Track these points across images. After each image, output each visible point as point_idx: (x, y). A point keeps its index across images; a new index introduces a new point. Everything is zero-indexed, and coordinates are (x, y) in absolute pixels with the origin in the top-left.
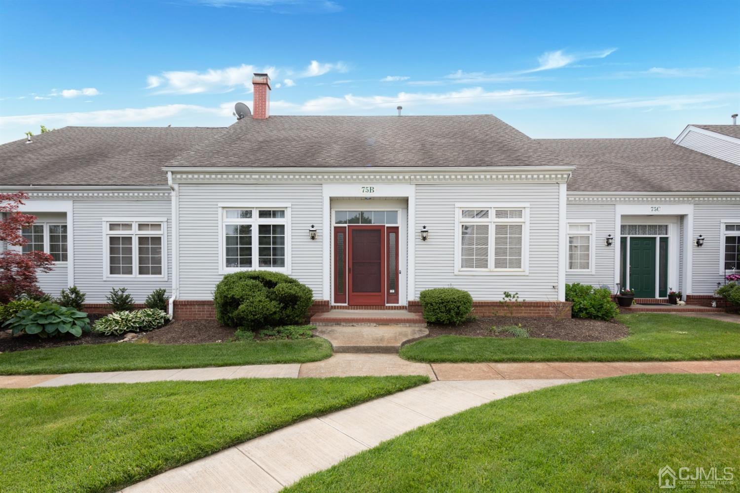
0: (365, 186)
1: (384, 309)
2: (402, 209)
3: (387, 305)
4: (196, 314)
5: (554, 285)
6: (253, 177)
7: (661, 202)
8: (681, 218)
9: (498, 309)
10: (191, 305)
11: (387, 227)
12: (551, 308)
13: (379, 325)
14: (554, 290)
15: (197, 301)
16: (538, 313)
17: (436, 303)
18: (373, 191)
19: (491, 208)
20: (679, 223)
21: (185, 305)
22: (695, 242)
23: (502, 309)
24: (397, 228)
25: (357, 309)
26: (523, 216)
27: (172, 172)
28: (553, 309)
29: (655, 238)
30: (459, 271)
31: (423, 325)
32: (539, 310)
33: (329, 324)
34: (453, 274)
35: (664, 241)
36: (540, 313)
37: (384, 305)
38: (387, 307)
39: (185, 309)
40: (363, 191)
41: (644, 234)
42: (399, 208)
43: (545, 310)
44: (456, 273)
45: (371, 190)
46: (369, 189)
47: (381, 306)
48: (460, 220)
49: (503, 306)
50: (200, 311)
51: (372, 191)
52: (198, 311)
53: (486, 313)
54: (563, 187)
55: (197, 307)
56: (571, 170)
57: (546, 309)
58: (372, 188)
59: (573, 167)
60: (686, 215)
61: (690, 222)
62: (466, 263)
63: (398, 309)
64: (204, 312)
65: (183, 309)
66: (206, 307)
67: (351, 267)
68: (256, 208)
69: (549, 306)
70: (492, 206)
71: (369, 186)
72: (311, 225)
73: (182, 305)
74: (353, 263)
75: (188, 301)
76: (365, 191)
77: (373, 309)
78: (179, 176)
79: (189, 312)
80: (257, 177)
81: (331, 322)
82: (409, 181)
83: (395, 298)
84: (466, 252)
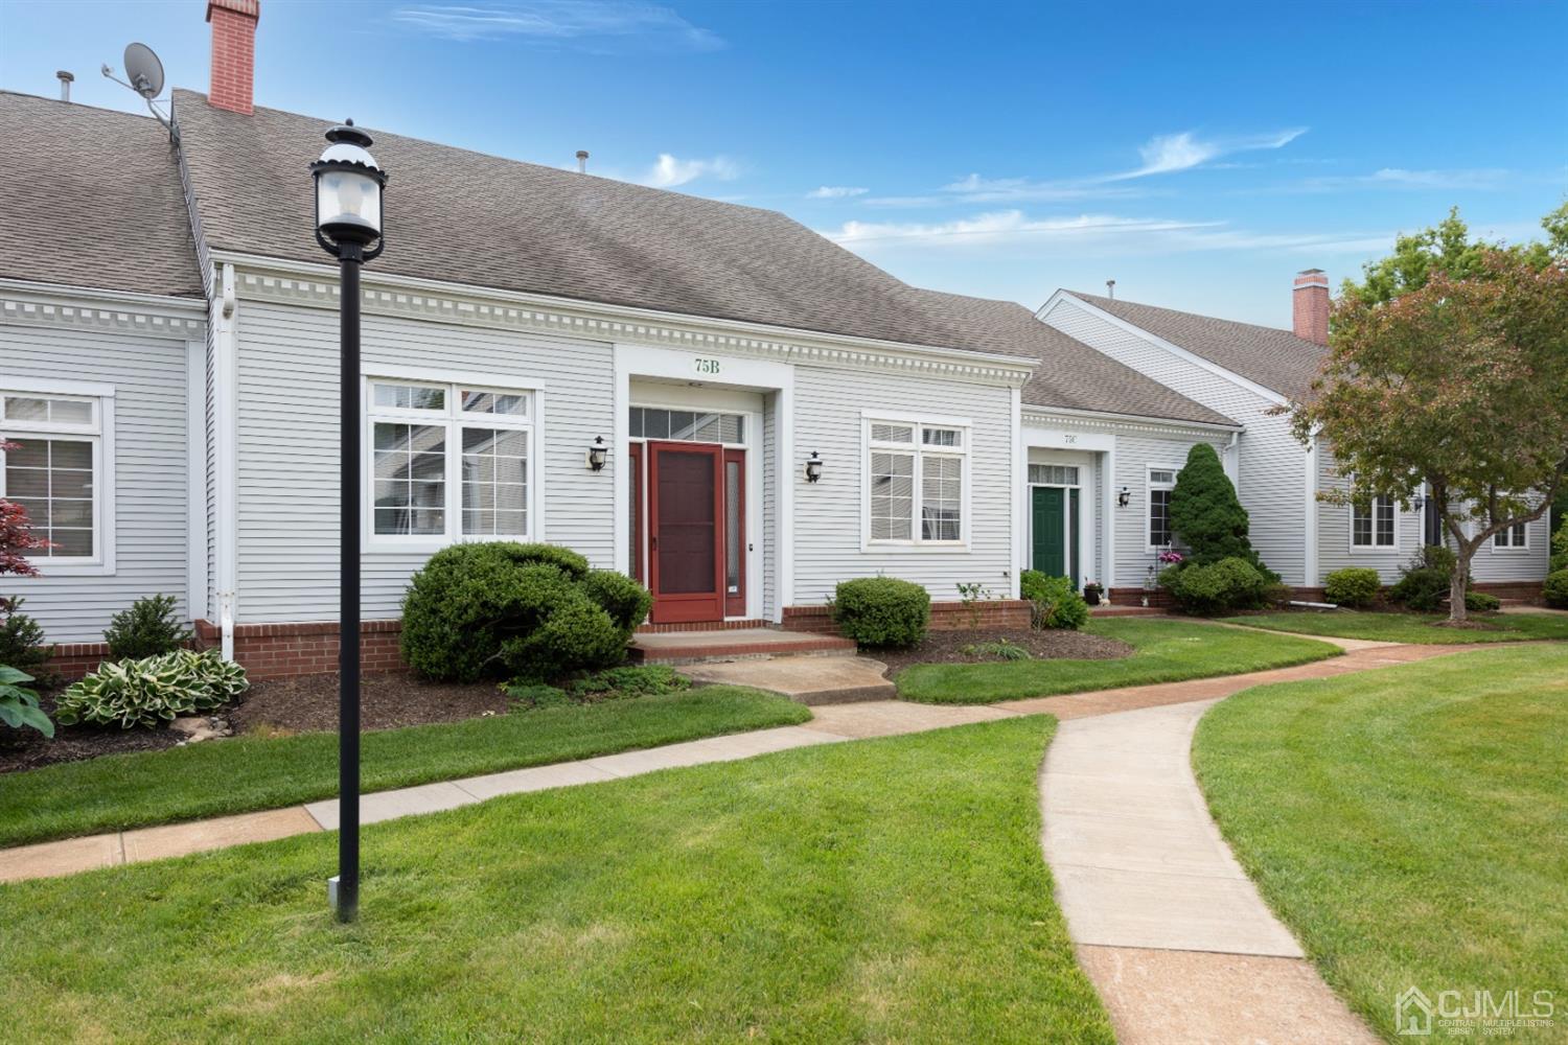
0: (703, 357)
1: (723, 629)
2: (755, 412)
3: (727, 619)
4: (300, 662)
5: (1007, 570)
6: (462, 307)
7: (1077, 428)
8: (1098, 456)
10: (283, 637)
11: (726, 450)
12: (1004, 613)
13: (776, 656)
14: (1004, 580)
15: (301, 627)
16: (985, 622)
17: (888, 606)
18: (718, 371)
19: (916, 423)
20: (1094, 465)
21: (267, 638)
22: (1118, 497)
24: (742, 452)
25: (670, 631)
26: (962, 442)
27: (235, 266)
29: (1062, 489)
30: (869, 545)
31: (850, 651)
33: (683, 662)
34: (857, 551)
35: (1075, 493)
37: (722, 621)
38: (728, 623)
39: (266, 648)
40: (698, 369)
41: (1048, 482)
42: (749, 410)
44: (864, 548)
45: (714, 367)
46: (709, 364)
47: (715, 623)
48: (869, 443)
50: (311, 654)
51: (715, 370)
52: (303, 653)
54: (1017, 395)
55: (299, 641)
56: (1031, 367)
57: (999, 614)
58: (715, 364)
59: (1037, 362)
60: (1106, 452)
61: (1111, 464)
62: (880, 530)
63: (749, 627)
64: (322, 653)
65: (258, 648)
66: (326, 640)
67: (655, 535)
68: (458, 384)
69: (1001, 609)
70: (919, 420)
71: (709, 358)
72: (597, 436)
73: (257, 638)
74: (660, 527)
75: (274, 627)
76: (701, 368)
77: (702, 629)
78: (251, 280)
79: (277, 655)
80: (471, 308)
81: (687, 656)
82: (785, 357)
83: (739, 603)
84: (879, 508)
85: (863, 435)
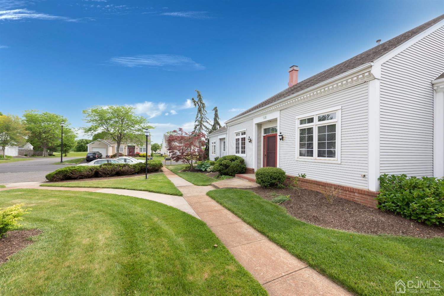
5: (365, 174)
9: (316, 186)
12: (356, 194)
14: (363, 179)
23: (318, 187)
26: (337, 117)
28: (358, 195)
30: (298, 158)
32: (345, 194)
34: (294, 160)
36: (347, 196)
40: (263, 119)
43: (351, 195)
44: (296, 159)
46: (265, 117)
48: (299, 126)
49: (319, 185)
53: (309, 187)
67: (266, 154)
70: (315, 114)
74: (268, 152)
85: (296, 124)
